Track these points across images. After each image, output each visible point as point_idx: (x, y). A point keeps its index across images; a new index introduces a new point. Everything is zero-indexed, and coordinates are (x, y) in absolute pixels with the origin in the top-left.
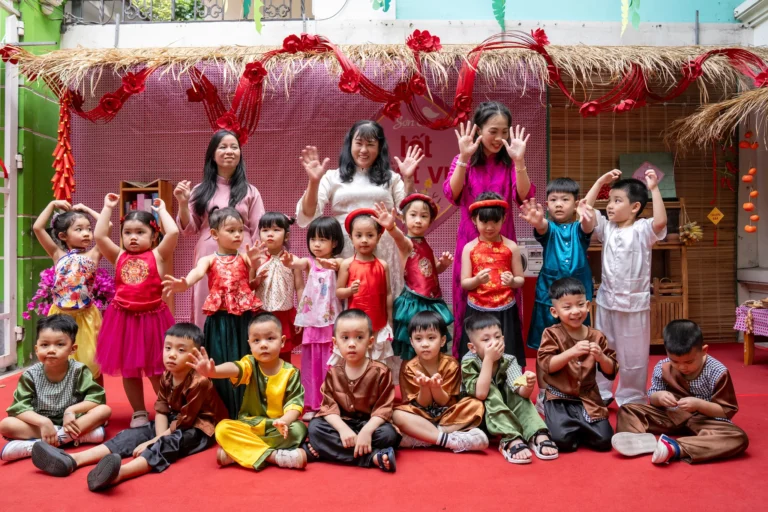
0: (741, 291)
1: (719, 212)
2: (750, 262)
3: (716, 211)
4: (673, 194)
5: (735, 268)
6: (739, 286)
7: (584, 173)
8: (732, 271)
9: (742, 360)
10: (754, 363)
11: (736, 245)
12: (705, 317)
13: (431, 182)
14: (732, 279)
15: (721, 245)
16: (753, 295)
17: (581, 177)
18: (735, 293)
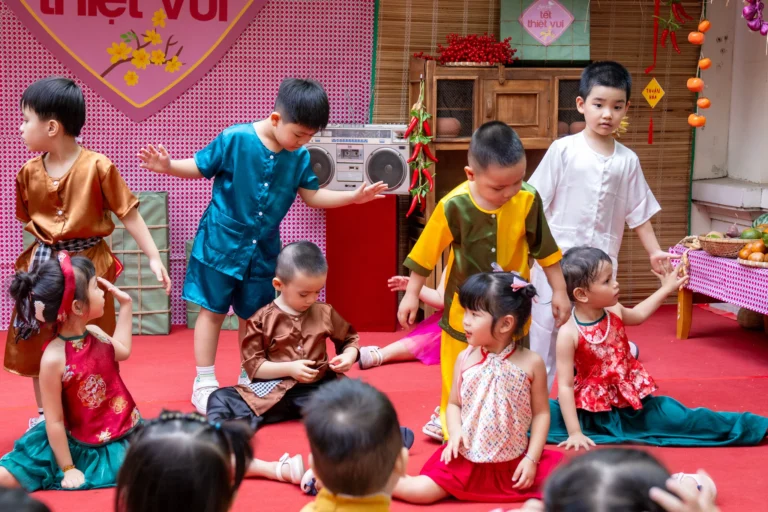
0: (697, 217)
1: (659, 86)
2: (715, 169)
3: (654, 84)
4: (584, 54)
5: (689, 179)
6: (694, 209)
7: (441, 8)
8: (683, 184)
9: (675, 333)
10: (689, 338)
11: (692, 138)
12: (634, 262)
13: (165, 16)
14: (683, 197)
15: (667, 139)
16: (715, 223)
17: (435, 14)
18: (687, 221)
